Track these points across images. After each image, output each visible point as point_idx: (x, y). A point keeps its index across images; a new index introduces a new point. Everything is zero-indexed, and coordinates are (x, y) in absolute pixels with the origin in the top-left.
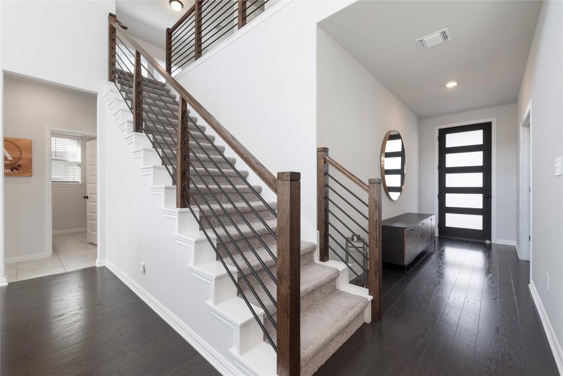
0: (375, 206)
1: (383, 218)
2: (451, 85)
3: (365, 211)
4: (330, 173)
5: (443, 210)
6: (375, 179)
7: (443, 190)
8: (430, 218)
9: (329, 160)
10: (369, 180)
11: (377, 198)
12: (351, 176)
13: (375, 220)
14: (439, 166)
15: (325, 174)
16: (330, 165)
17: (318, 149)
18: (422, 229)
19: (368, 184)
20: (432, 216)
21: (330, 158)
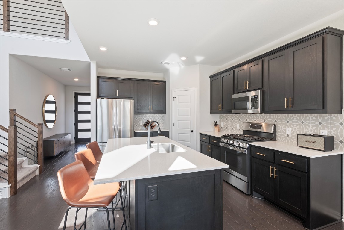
0: (41, 133)
1: (44, 137)
2: (76, 80)
3: (36, 135)
4: (17, 120)
5: (77, 130)
6: (41, 123)
7: (77, 121)
8: (68, 135)
9: (16, 114)
10: (38, 124)
11: (41, 130)
12: (29, 122)
13: (40, 138)
14: (75, 110)
15: (15, 121)
16: (17, 117)
17: (10, 110)
18: (64, 141)
19: (37, 125)
20: (70, 134)
21: (17, 114)
